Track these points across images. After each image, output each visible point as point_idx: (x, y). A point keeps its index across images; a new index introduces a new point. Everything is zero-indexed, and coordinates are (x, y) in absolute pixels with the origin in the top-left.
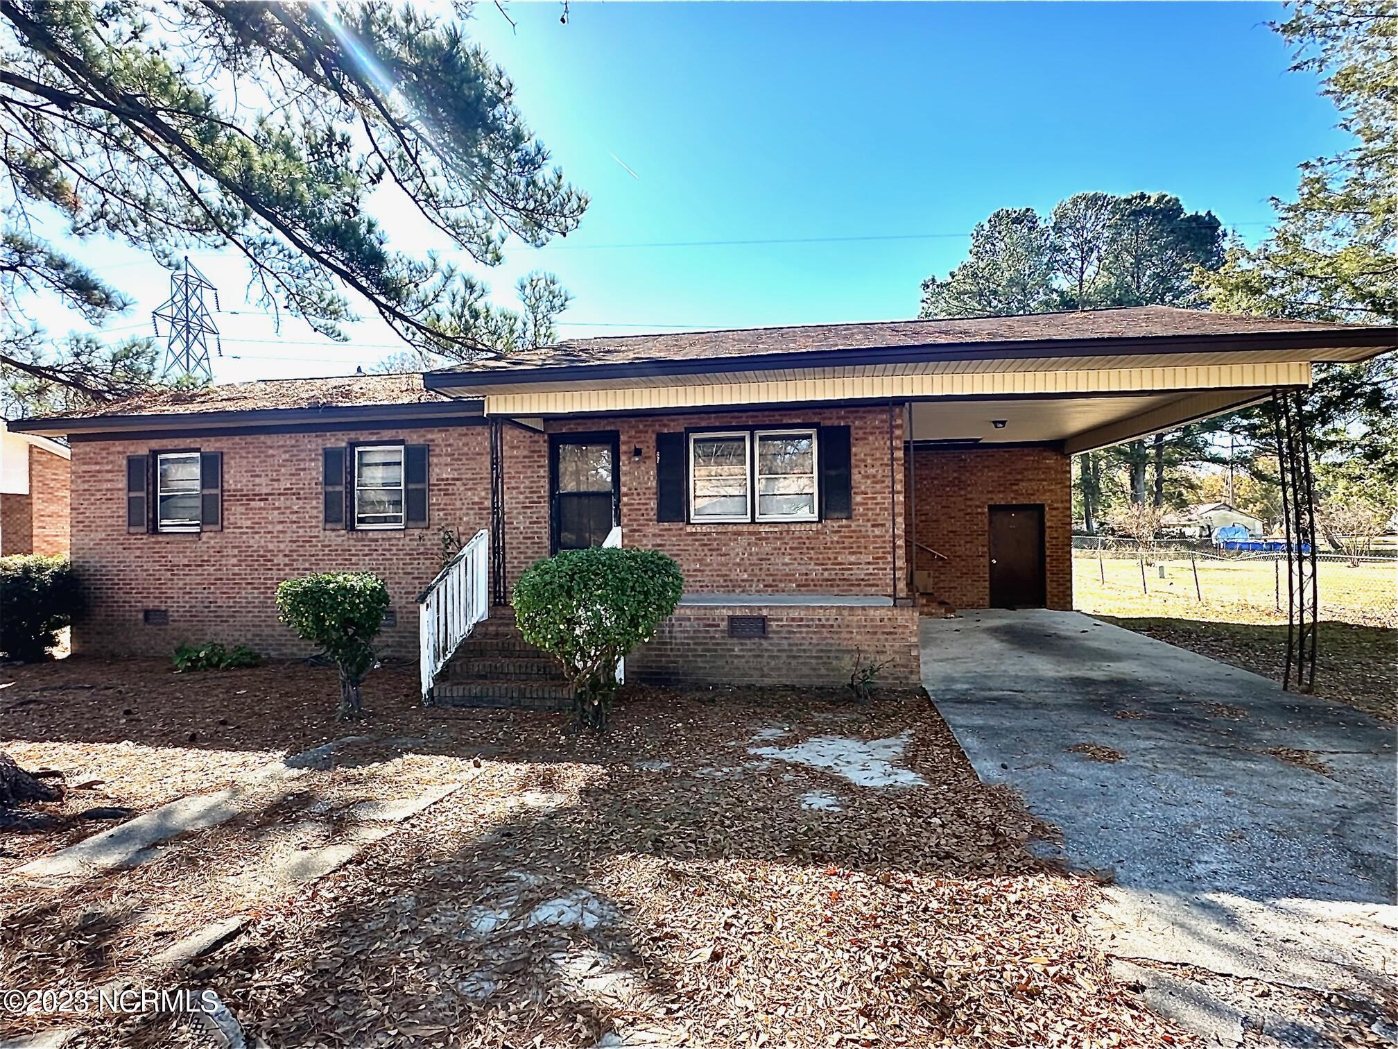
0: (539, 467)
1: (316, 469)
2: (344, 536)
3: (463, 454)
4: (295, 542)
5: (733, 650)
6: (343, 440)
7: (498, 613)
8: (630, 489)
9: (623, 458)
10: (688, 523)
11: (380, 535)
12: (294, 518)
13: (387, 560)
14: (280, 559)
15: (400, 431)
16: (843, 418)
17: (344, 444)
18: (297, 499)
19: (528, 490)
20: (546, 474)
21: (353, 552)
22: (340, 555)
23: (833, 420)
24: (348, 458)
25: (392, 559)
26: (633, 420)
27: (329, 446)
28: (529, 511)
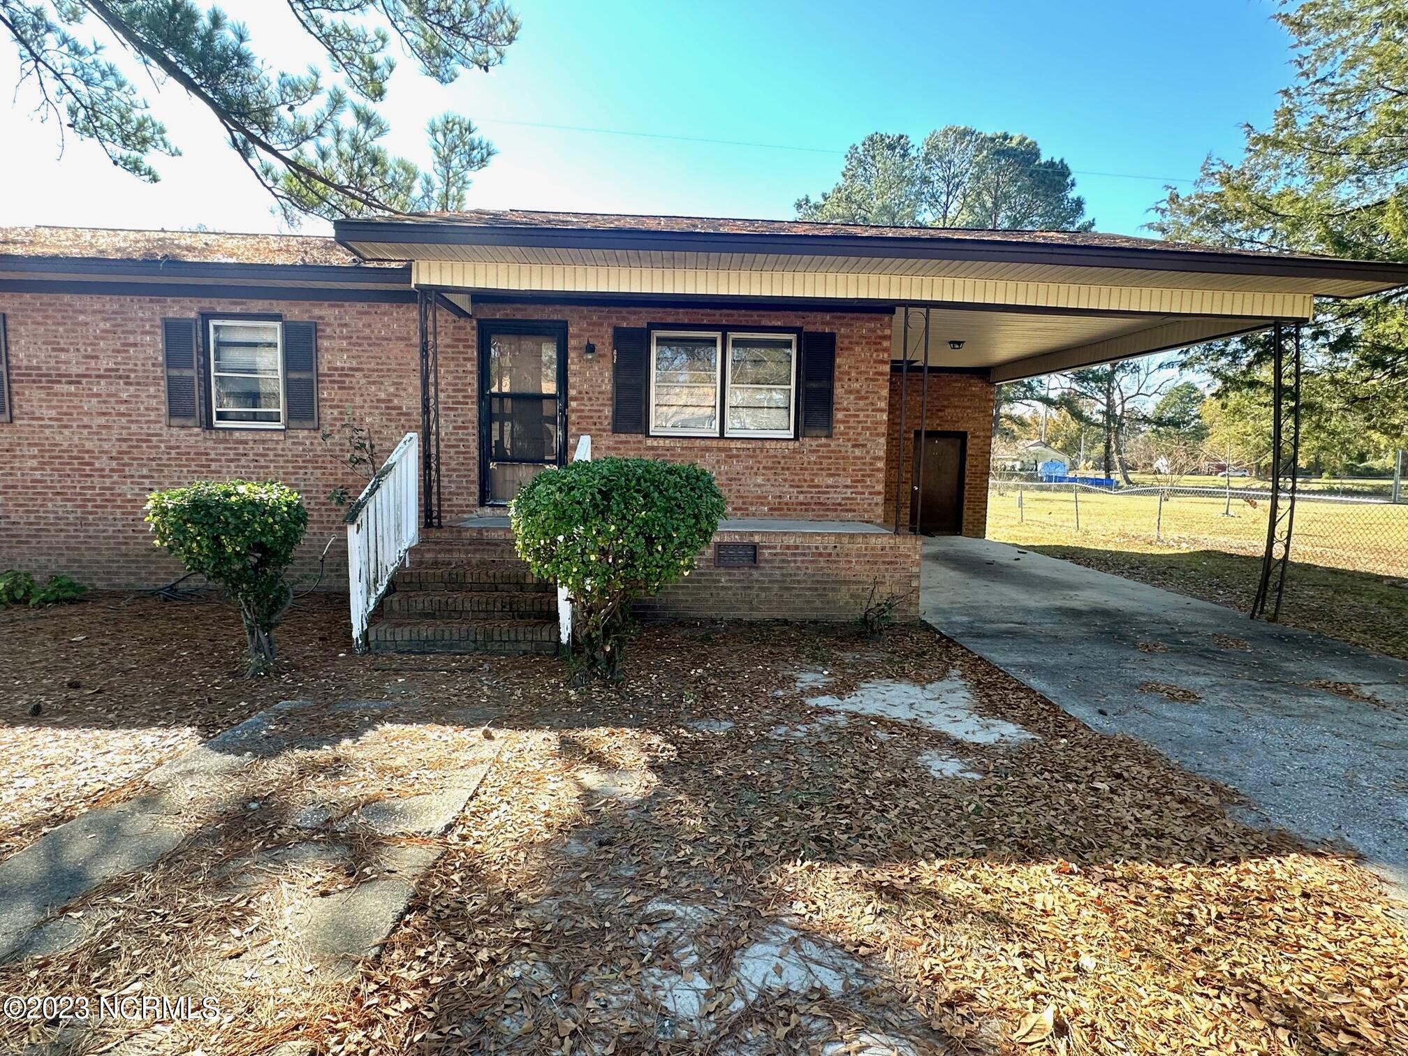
0: (465, 359)
1: (153, 346)
2: (197, 435)
3: (364, 338)
4: (125, 440)
5: (719, 581)
6: (191, 310)
7: (432, 536)
8: (580, 393)
9: (572, 355)
10: (648, 436)
11: (250, 436)
12: (123, 408)
13: (262, 467)
14: (103, 463)
15: (274, 302)
16: (828, 324)
17: (193, 315)
18: (126, 384)
19: (450, 388)
20: (475, 369)
21: (212, 456)
22: (193, 460)
23: (818, 324)
24: (200, 334)
25: (268, 467)
26: (585, 310)
27: (171, 315)
28: (452, 413)
